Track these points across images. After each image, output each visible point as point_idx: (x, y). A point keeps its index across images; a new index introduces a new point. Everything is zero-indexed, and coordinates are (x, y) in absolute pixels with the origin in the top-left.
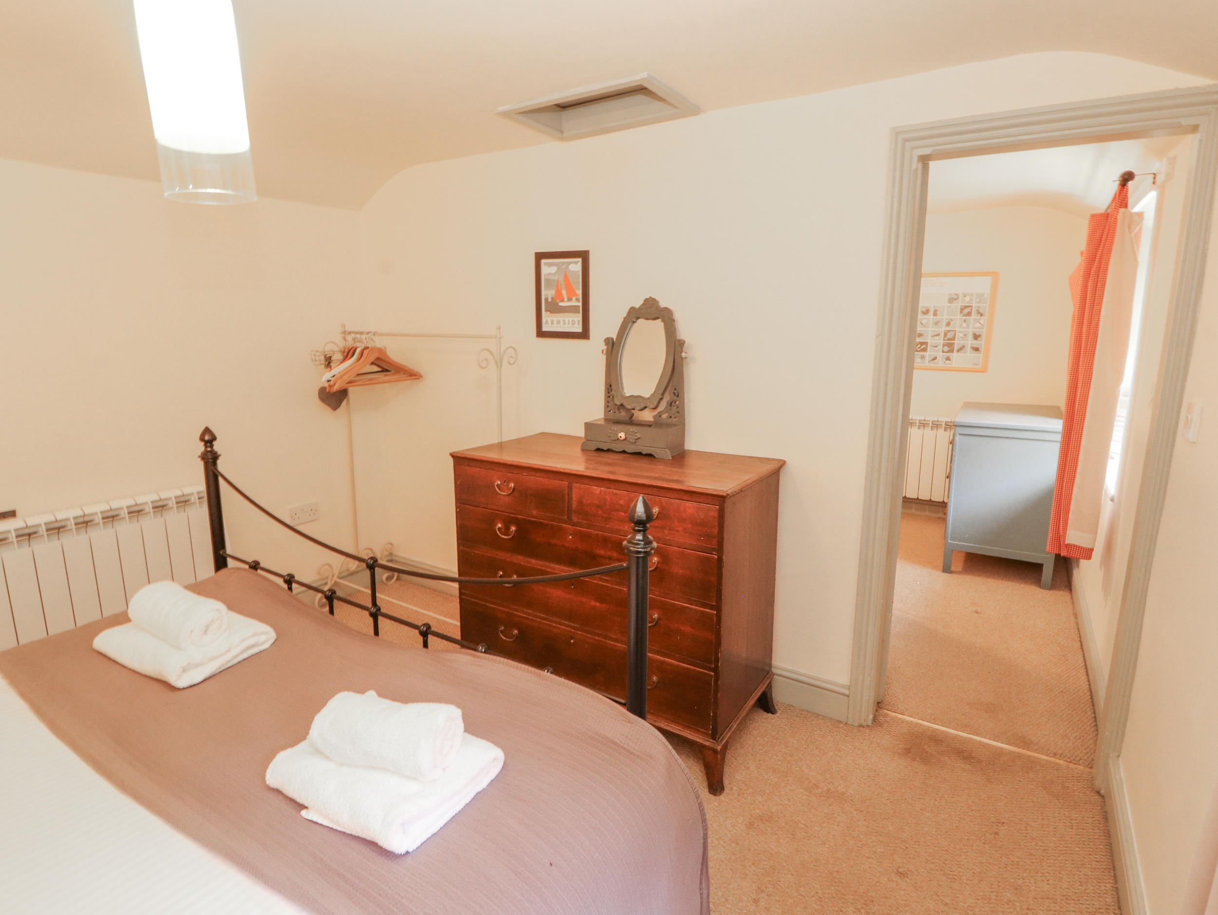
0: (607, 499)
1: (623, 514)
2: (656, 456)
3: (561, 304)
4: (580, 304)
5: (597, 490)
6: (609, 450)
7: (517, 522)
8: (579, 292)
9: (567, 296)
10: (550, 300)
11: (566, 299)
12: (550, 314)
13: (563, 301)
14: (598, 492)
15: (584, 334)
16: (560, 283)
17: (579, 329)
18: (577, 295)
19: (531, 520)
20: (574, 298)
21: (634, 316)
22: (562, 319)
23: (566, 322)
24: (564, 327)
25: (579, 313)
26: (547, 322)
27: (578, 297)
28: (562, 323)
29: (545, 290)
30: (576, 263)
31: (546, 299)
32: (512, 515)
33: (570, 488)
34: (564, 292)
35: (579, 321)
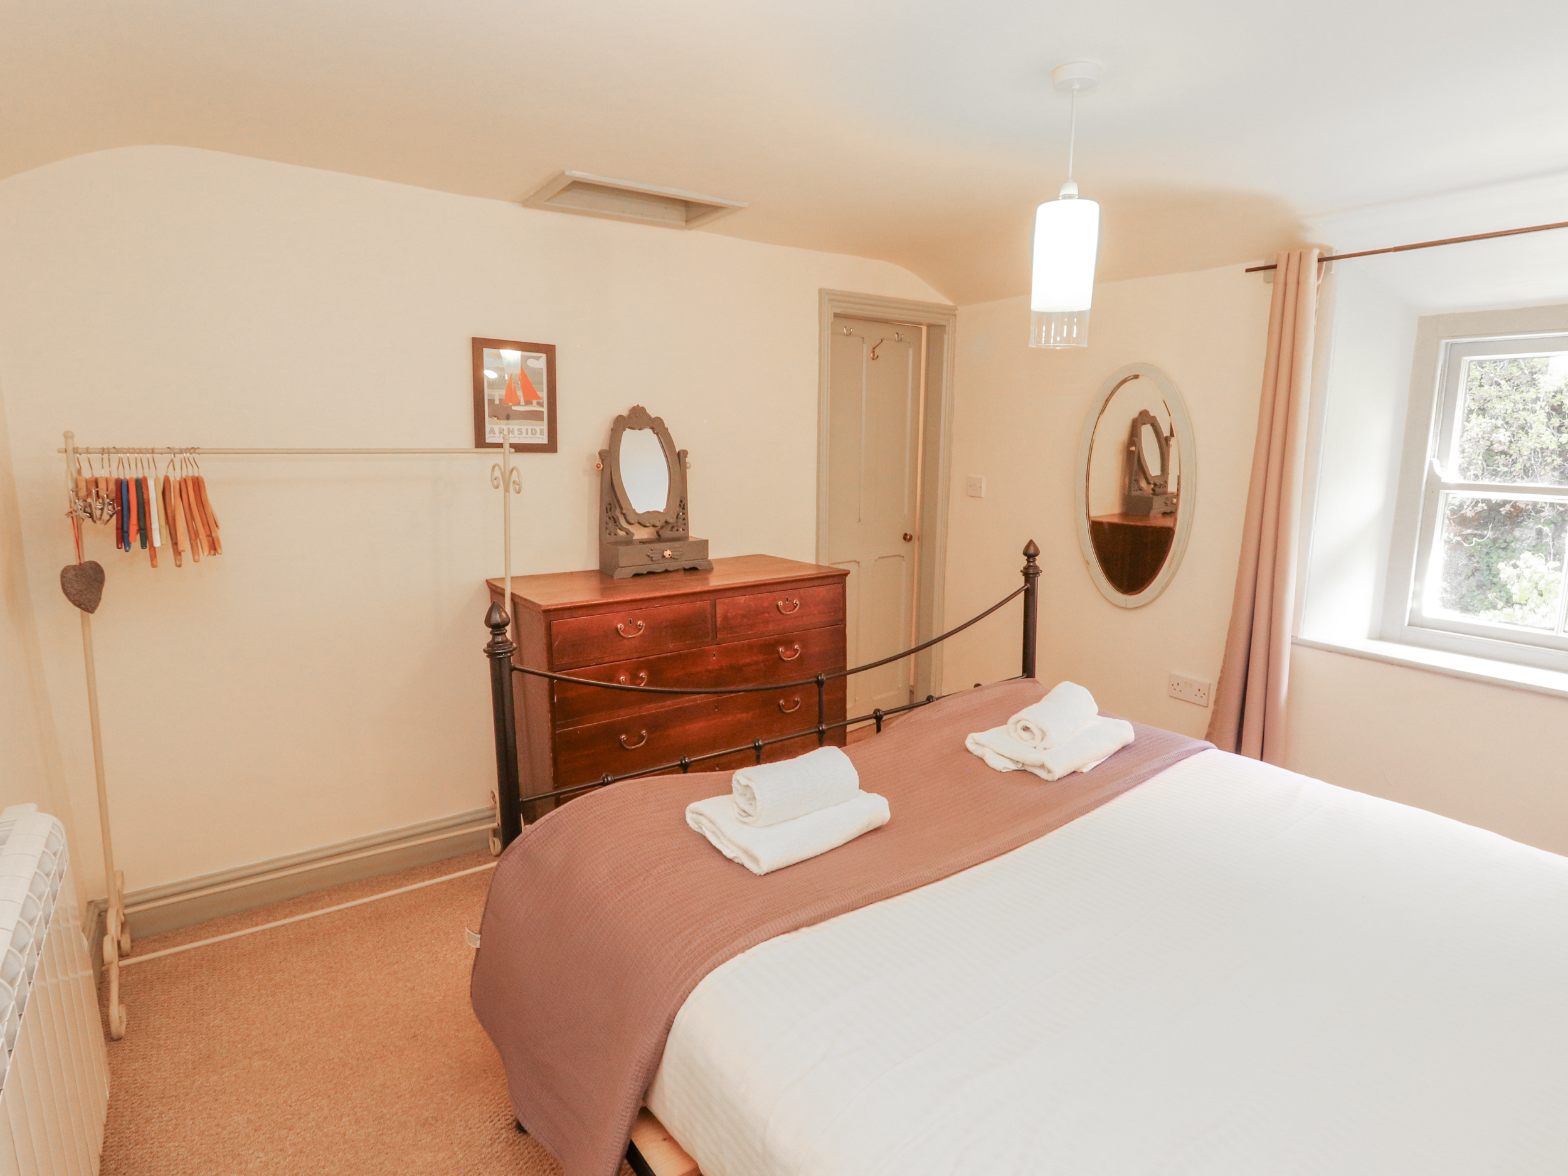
0: (751, 605)
1: (767, 615)
2: (700, 568)
3: (514, 408)
4: (545, 409)
5: (742, 599)
6: (650, 573)
7: (648, 666)
8: (544, 395)
9: (524, 398)
10: (497, 402)
11: (522, 402)
12: (498, 421)
13: (518, 404)
14: (742, 601)
15: (551, 446)
16: (513, 381)
17: (544, 440)
18: (539, 398)
19: (667, 657)
20: (535, 402)
21: (620, 425)
22: (516, 428)
23: (524, 431)
24: (519, 438)
25: (543, 420)
26: (492, 431)
27: (541, 401)
28: (516, 432)
29: (488, 388)
30: (538, 358)
31: (491, 401)
32: (642, 659)
33: (714, 606)
34: (520, 393)
35: (542, 431)
